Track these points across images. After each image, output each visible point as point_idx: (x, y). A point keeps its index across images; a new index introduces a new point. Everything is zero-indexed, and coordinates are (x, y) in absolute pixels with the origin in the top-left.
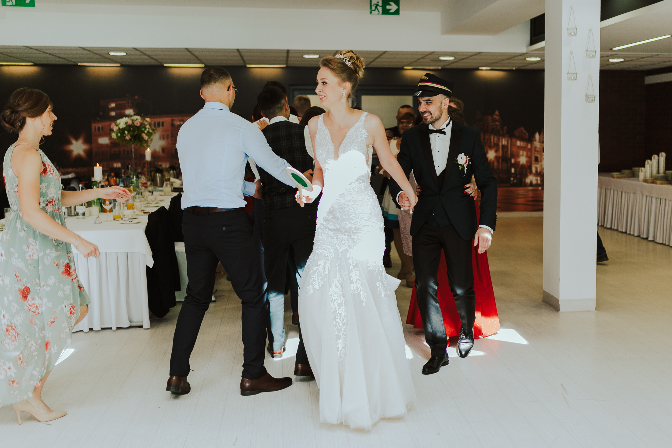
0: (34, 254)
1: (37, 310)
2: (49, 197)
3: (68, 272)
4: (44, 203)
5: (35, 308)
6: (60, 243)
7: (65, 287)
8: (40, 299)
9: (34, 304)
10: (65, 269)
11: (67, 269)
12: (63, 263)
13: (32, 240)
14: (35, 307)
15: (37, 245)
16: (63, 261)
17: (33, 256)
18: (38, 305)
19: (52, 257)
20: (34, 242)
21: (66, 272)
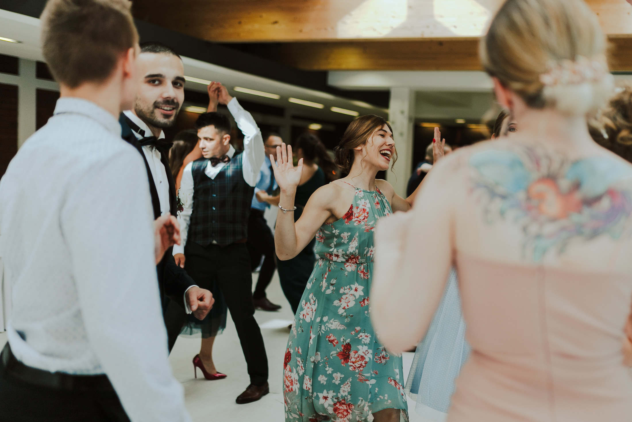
0: (308, 314)
1: (291, 385)
2: (349, 252)
3: (345, 355)
4: (344, 258)
5: (290, 382)
6: (349, 315)
7: (336, 374)
8: (297, 373)
9: (290, 378)
10: (343, 350)
11: (346, 351)
12: (343, 342)
13: (312, 297)
14: (290, 380)
15: (315, 305)
16: (343, 339)
17: (306, 317)
18: (293, 380)
19: (326, 329)
20: (313, 299)
21: (343, 355)
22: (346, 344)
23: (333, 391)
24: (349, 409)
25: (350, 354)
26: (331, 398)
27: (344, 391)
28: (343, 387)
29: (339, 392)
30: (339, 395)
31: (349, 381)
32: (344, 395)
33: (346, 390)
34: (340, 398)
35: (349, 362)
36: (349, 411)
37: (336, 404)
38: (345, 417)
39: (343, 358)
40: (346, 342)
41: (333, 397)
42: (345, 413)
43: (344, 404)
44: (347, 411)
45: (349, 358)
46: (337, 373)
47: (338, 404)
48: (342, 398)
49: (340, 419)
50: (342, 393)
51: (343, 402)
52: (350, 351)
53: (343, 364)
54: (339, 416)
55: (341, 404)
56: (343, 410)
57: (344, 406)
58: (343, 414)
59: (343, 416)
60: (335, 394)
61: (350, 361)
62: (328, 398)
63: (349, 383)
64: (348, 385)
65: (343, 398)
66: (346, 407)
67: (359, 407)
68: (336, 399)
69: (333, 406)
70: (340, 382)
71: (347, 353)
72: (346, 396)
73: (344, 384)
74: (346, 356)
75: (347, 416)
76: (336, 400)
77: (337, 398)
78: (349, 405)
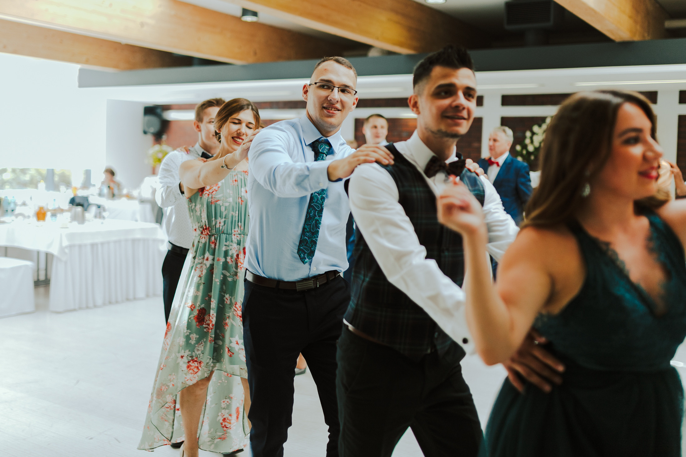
22: (201, 308)
23: (189, 350)
24: (200, 366)
25: (204, 317)
26: (186, 357)
27: (198, 350)
28: (197, 346)
29: (194, 351)
30: (194, 354)
31: (203, 341)
32: (197, 353)
33: (200, 349)
34: (194, 356)
35: (203, 324)
36: (199, 368)
37: (190, 362)
38: (196, 373)
39: (198, 321)
40: (201, 307)
41: (188, 356)
42: (196, 370)
43: (196, 361)
44: (198, 368)
45: (204, 321)
46: (193, 334)
47: (192, 362)
48: (195, 356)
49: (190, 374)
50: (196, 352)
51: (196, 359)
52: (205, 314)
53: (198, 326)
54: (190, 372)
55: (194, 361)
56: (194, 367)
57: (196, 363)
58: (193, 371)
59: (193, 373)
60: (190, 353)
61: (205, 323)
62: (184, 356)
63: (203, 342)
64: (202, 345)
65: (197, 356)
66: (197, 364)
67: (208, 365)
68: (190, 357)
69: (187, 363)
70: (195, 342)
71: (202, 316)
72: (199, 355)
73: (199, 344)
74: (201, 320)
75: (197, 373)
76: (190, 359)
77: (192, 357)
78: (200, 363)
